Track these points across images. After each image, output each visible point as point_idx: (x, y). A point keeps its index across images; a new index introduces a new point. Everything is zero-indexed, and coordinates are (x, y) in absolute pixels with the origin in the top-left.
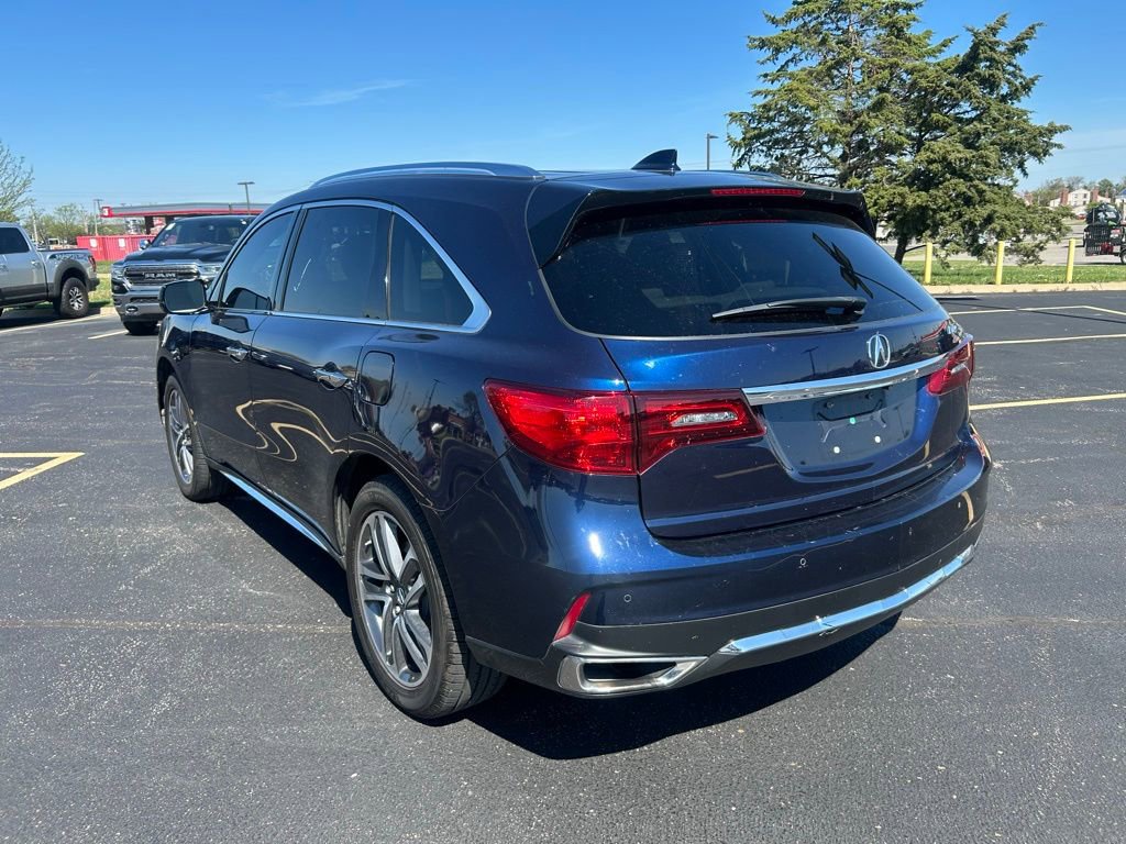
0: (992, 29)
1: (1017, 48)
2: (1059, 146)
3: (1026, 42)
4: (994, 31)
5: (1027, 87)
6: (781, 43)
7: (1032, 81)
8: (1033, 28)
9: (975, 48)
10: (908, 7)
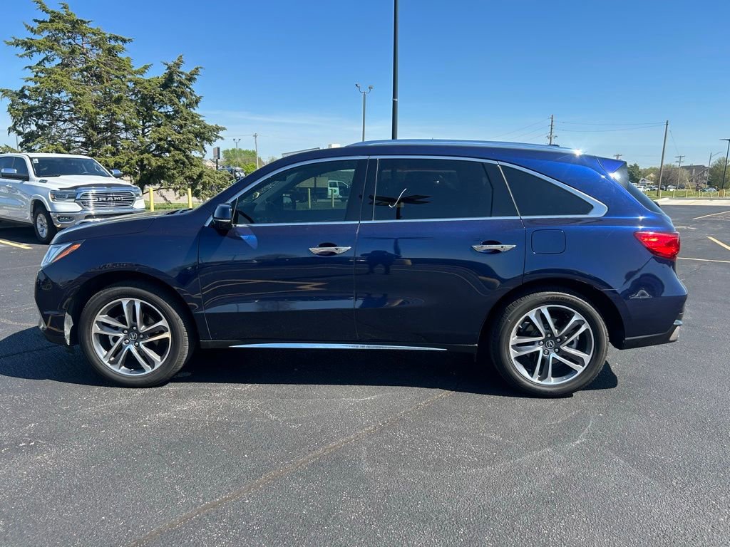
0: (177, 64)
1: (191, 79)
2: (222, 138)
3: (196, 76)
4: (178, 65)
5: (197, 102)
6: (42, 47)
7: (200, 98)
8: (197, 69)
9: (171, 74)
10: (124, 41)
